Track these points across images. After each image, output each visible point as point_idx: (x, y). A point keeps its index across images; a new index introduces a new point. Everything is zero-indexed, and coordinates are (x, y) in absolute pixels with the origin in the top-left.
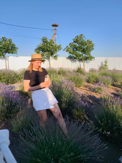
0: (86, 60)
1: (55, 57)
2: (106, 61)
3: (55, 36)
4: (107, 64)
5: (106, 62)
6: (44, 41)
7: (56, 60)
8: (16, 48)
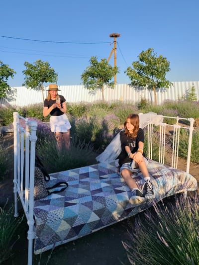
0: (159, 87)
1: (112, 85)
2: (193, 87)
3: (115, 53)
4: (194, 92)
5: (193, 90)
6: (94, 62)
7: (114, 88)
8: (55, 74)
